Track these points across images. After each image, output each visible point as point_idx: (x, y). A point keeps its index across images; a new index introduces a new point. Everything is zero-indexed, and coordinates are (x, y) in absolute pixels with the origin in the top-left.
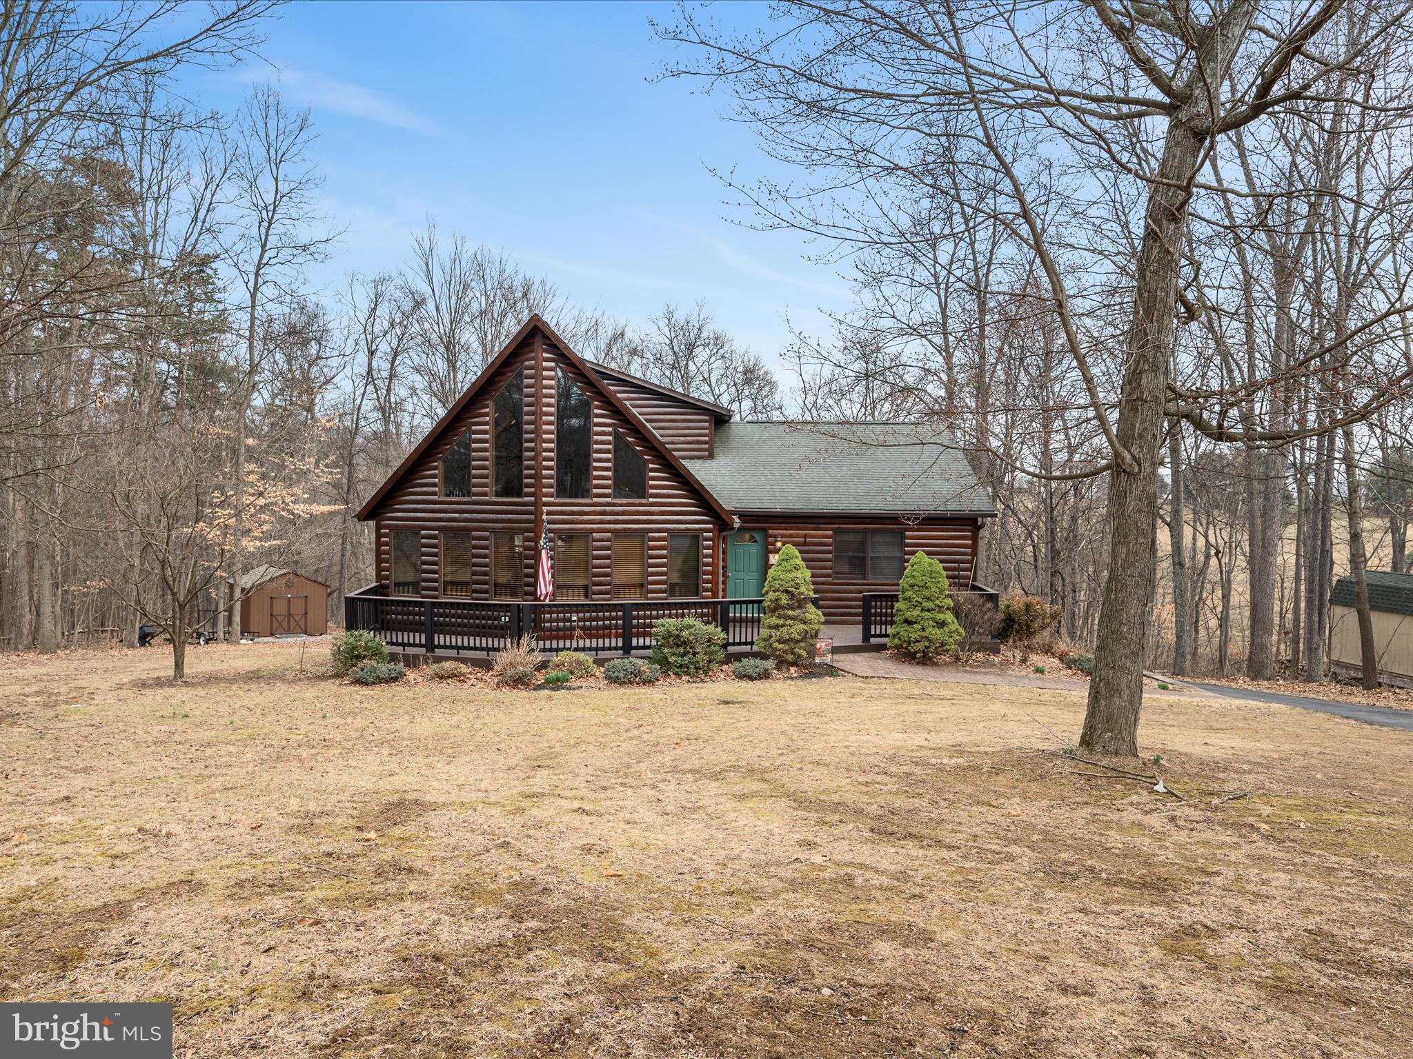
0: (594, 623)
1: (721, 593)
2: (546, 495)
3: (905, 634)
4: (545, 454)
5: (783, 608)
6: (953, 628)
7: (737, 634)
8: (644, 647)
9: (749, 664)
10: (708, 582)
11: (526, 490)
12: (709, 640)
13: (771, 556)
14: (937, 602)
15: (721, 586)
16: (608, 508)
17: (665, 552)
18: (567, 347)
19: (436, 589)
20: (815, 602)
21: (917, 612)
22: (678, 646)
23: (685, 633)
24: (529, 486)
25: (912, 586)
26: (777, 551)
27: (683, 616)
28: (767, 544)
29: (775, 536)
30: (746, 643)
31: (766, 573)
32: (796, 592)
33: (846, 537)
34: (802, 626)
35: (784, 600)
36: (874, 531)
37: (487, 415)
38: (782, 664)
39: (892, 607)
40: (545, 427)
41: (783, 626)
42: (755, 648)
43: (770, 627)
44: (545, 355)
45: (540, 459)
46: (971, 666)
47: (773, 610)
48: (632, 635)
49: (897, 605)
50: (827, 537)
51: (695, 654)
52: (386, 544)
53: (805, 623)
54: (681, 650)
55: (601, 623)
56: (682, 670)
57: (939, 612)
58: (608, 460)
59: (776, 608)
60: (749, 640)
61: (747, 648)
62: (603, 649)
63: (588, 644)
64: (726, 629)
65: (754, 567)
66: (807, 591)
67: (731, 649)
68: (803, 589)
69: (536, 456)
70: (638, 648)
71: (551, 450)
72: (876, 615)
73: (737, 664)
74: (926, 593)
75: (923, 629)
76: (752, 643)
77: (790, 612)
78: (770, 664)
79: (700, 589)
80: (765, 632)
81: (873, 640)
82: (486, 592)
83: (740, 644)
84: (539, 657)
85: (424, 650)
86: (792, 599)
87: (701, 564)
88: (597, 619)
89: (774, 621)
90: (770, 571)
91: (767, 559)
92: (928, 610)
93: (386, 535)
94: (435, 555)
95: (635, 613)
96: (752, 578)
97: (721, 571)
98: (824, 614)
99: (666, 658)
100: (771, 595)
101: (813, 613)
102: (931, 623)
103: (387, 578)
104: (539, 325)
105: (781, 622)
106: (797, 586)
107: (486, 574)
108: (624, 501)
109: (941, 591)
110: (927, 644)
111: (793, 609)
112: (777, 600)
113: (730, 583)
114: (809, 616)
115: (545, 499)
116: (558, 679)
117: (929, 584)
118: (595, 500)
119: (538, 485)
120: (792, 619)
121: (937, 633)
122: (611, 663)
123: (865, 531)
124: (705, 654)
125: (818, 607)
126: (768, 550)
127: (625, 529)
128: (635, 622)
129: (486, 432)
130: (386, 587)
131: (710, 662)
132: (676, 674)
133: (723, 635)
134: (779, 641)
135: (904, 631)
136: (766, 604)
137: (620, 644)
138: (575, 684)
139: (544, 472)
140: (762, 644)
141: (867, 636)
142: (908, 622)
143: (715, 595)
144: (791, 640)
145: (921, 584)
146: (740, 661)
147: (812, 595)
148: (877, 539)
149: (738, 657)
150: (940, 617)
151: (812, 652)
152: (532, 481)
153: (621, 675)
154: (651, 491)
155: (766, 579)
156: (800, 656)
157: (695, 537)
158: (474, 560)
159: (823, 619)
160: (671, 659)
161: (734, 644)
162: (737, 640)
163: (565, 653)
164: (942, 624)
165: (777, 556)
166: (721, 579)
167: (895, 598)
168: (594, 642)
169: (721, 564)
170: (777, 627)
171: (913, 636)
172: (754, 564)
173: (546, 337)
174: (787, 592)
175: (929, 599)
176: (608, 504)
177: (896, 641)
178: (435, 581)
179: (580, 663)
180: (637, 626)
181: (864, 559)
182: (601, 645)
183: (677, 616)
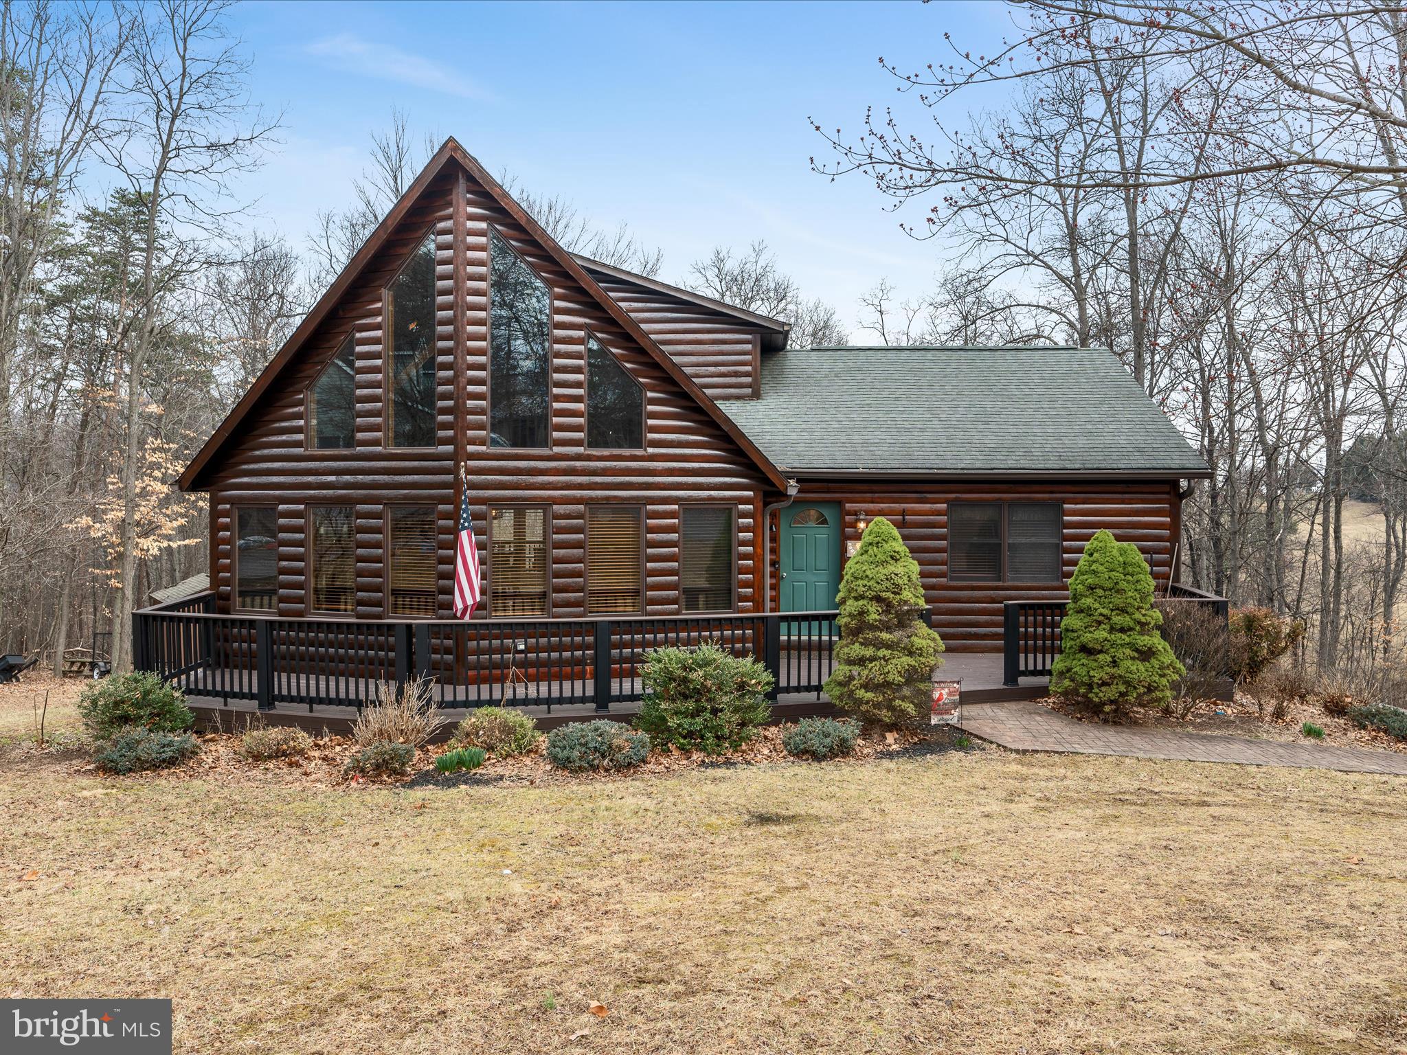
0: (555, 655)
1: (768, 604)
2: (473, 442)
3: (1083, 671)
4: (470, 373)
5: (873, 628)
6: (1167, 661)
7: (793, 671)
8: (633, 698)
9: (814, 729)
10: (746, 584)
11: (441, 433)
12: (742, 686)
13: (850, 544)
14: (1137, 616)
15: (768, 593)
16: (578, 464)
17: (674, 536)
18: (506, 195)
19: (300, 600)
20: (925, 616)
21: (1102, 634)
22: (686, 697)
23: (698, 675)
24: (445, 426)
25: (1091, 588)
26: (858, 537)
27: (697, 642)
28: (844, 525)
29: (856, 513)
30: (809, 689)
31: (842, 568)
32: (895, 600)
33: (967, 514)
34: (907, 660)
35: (874, 613)
36: (1013, 504)
37: (378, 312)
38: (872, 726)
39: (1054, 625)
40: (470, 329)
41: (872, 659)
42: (825, 697)
43: (850, 662)
44: (471, 210)
45: (463, 381)
46: (1193, 724)
47: (855, 632)
48: (611, 674)
49: (1065, 622)
50: (938, 513)
51: (715, 711)
52: (226, 528)
53: (911, 654)
54: (691, 705)
55: (567, 654)
56: (691, 741)
57: (1142, 633)
58: (578, 385)
59: (859, 628)
60: (814, 682)
61: (811, 697)
62: (561, 700)
63: (532, 692)
64: (773, 667)
65: (823, 561)
66: (914, 597)
67: (783, 698)
68: (907, 595)
69: (456, 376)
70: (621, 698)
71: (481, 367)
72: (1026, 636)
73: (793, 728)
74: (1118, 600)
75: (1115, 663)
76: (819, 688)
77: (885, 636)
78: (848, 728)
79: (734, 597)
80: (841, 670)
81: (1023, 681)
82: (378, 604)
83: (798, 689)
84: (436, 719)
85: (255, 703)
86: (887, 612)
87: (734, 556)
88: (560, 648)
89: (857, 650)
90: (848, 565)
91: (844, 550)
92: (1122, 630)
93: (225, 514)
94: (299, 544)
95: (615, 638)
96: (819, 580)
97: (768, 569)
98: (943, 637)
99: (664, 720)
100: (851, 606)
101: (925, 636)
102: (1128, 652)
103: (227, 582)
104: (458, 156)
105: (869, 652)
106: (897, 590)
107: (377, 574)
108: (606, 452)
109: (1144, 598)
110: (1122, 688)
111: (888, 628)
112: (862, 613)
113: (785, 588)
114: (918, 642)
115: (471, 448)
116: (461, 762)
117: (1123, 585)
118: (556, 449)
119: (460, 426)
120: (888, 646)
121: (1139, 670)
122: (563, 729)
123: (998, 505)
124: (736, 710)
125: (931, 625)
126: (845, 534)
127: (608, 498)
128: (615, 652)
129: (376, 341)
130: (226, 597)
131: (743, 724)
132: (681, 748)
133: (767, 677)
134: (866, 687)
135: (1080, 666)
136: (842, 621)
137: (590, 692)
138: (492, 772)
139: (470, 403)
140: (837, 691)
141: (1012, 673)
142: (1086, 650)
143: (759, 606)
144: (887, 684)
145: (1109, 585)
146: (796, 722)
147: (922, 604)
148: (1020, 515)
149: (793, 714)
150: (1144, 641)
151: (927, 705)
152: (450, 418)
153: (576, 754)
154: (651, 436)
155: (842, 578)
156: (903, 712)
157: (726, 509)
158: (360, 551)
159: (941, 645)
160: (672, 722)
161: (788, 690)
162: (794, 683)
163: (484, 710)
164: (1146, 654)
165: (859, 545)
166: (768, 581)
167: (1061, 609)
168: (544, 688)
169: (768, 557)
170: (861, 661)
171: (1097, 675)
172: (823, 558)
173: (471, 179)
174: (878, 599)
175: (1123, 611)
176: (579, 457)
177: (1067, 683)
178: (299, 586)
179: (507, 730)
180: (622, 660)
181: (996, 550)
182: (555, 694)
183: (688, 642)
